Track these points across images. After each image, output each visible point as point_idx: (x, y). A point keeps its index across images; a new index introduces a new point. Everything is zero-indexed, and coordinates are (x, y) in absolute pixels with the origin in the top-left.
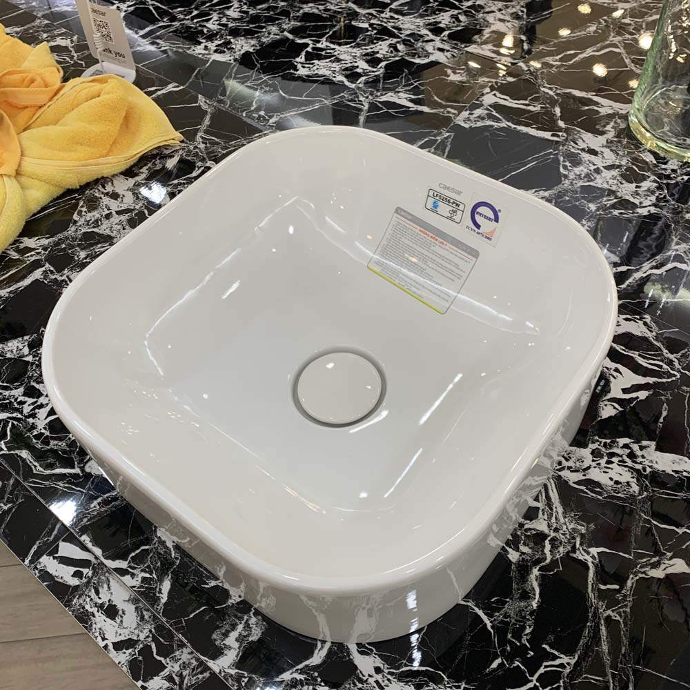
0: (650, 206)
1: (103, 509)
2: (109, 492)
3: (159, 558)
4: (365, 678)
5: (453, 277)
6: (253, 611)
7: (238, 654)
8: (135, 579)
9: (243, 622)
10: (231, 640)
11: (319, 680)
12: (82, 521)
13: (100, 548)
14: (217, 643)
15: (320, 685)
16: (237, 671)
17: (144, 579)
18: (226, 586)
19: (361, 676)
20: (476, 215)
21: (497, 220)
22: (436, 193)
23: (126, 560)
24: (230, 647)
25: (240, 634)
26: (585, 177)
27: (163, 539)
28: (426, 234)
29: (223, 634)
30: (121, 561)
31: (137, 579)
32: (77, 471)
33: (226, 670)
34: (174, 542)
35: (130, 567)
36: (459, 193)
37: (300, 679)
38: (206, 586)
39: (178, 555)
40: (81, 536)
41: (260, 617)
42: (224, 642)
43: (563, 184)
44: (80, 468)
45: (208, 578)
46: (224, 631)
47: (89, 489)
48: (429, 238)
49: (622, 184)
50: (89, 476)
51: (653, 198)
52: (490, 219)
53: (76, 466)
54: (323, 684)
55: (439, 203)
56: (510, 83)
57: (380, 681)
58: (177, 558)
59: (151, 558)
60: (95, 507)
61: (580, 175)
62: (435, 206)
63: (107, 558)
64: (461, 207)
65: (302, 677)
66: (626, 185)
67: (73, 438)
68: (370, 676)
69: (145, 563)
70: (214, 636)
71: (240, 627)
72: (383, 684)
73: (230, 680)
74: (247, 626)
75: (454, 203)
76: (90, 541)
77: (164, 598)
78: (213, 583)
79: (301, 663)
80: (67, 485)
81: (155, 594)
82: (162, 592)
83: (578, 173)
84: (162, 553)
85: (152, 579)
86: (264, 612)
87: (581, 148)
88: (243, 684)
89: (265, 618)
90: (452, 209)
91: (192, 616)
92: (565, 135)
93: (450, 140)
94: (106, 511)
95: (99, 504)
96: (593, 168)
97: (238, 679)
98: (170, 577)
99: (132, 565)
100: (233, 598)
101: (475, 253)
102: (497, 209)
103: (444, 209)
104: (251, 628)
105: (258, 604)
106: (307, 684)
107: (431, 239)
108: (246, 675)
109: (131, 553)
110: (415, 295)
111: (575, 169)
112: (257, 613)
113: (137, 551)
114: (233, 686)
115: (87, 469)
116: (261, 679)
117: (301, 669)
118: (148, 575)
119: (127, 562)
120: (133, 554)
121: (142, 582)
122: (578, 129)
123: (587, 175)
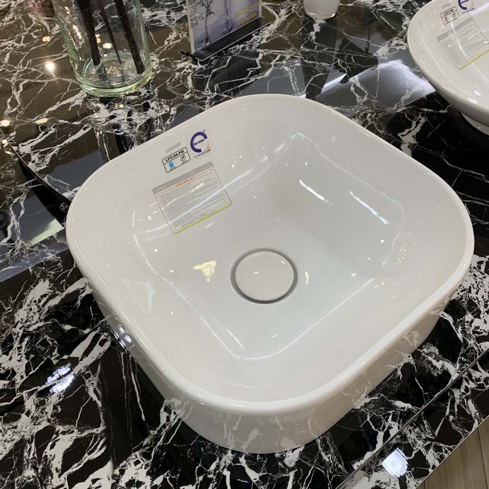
0: (170, 109)
1: (332, 451)
2: (317, 446)
3: (378, 408)
4: (460, 297)
5: (214, 186)
6: (419, 349)
7: (447, 361)
8: (393, 426)
9: (426, 356)
10: (438, 364)
11: (461, 319)
12: (340, 469)
13: (365, 453)
14: (440, 373)
15: (464, 319)
16: (457, 363)
17: (394, 419)
18: (402, 364)
19: (459, 298)
20: (195, 146)
21: (205, 137)
22: (167, 159)
23: (377, 433)
24: (443, 365)
25: (434, 359)
26: (131, 126)
27: (363, 404)
28: (180, 184)
29: (434, 369)
30: (378, 437)
31: (393, 425)
32: (292, 475)
33: (457, 369)
34: (366, 397)
35: (383, 430)
36: (179, 144)
37: (462, 328)
38: (401, 377)
39: (377, 394)
40: (354, 470)
41: (424, 346)
42: (439, 369)
43: (132, 137)
44: (289, 471)
45: (395, 375)
46: (432, 369)
47: (312, 463)
48: (184, 184)
49: (146, 114)
50: (299, 464)
51: (165, 106)
52: (202, 140)
53: (287, 475)
54: (464, 318)
55: (173, 162)
56: (16, 136)
57: (461, 290)
58: (379, 395)
59: (377, 414)
60: (329, 458)
61: (128, 127)
62: (171, 165)
63: (374, 448)
64: (185, 150)
65: (460, 328)
66: (148, 112)
67: (258, 479)
68: (458, 294)
69: (381, 418)
70: (436, 375)
71: (430, 358)
72: (463, 289)
73: (463, 367)
74: (429, 354)
75: (179, 153)
76: (359, 461)
77: (408, 406)
78: (399, 373)
79: (452, 327)
80: (305, 483)
81: (405, 412)
82: (403, 407)
83: (127, 128)
84: (374, 405)
85: (394, 414)
86: (420, 343)
87: (104, 121)
88: (465, 360)
89: (424, 343)
90: (181, 157)
91: (421, 388)
92: (88, 124)
93: (52, 178)
94: (334, 449)
95: (326, 454)
96: (126, 121)
97: (462, 363)
98: (393, 401)
99: (381, 428)
100: (410, 361)
101: (210, 165)
102: (202, 131)
103: (177, 162)
104: (430, 352)
105: (415, 346)
106: (464, 325)
107: (186, 183)
108: (460, 358)
109: (372, 429)
110: (211, 214)
111: (121, 128)
112: (421, 347)
113: (371, 424)
114: (467, 366)
115: (292, 465)
116: (462, 350)
117: (456, 328)
118: (390, 417)
119: (379, 431)
120: (373, 427)
121: (395, 421)
122: (87, 118)
123: (131, 125)
